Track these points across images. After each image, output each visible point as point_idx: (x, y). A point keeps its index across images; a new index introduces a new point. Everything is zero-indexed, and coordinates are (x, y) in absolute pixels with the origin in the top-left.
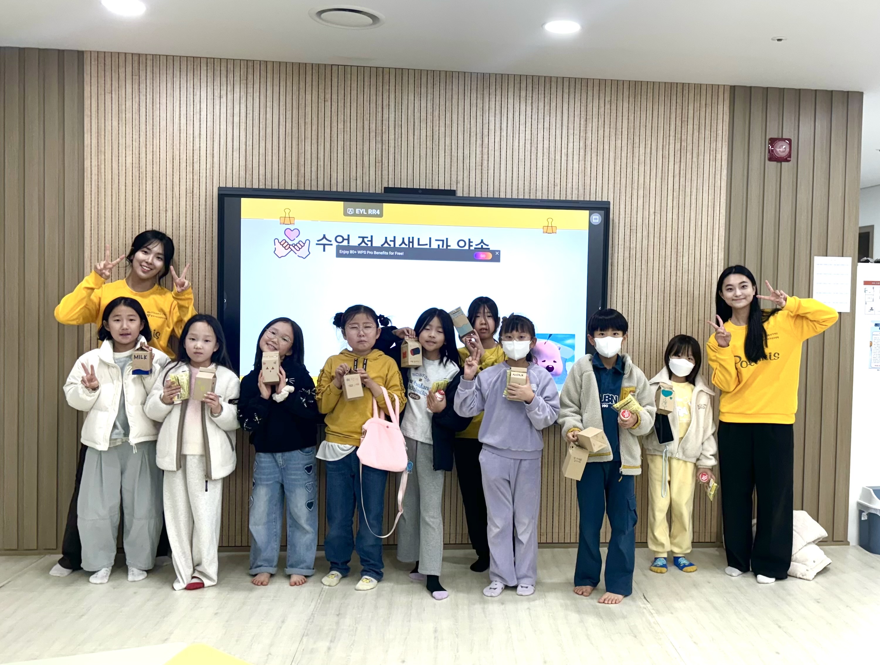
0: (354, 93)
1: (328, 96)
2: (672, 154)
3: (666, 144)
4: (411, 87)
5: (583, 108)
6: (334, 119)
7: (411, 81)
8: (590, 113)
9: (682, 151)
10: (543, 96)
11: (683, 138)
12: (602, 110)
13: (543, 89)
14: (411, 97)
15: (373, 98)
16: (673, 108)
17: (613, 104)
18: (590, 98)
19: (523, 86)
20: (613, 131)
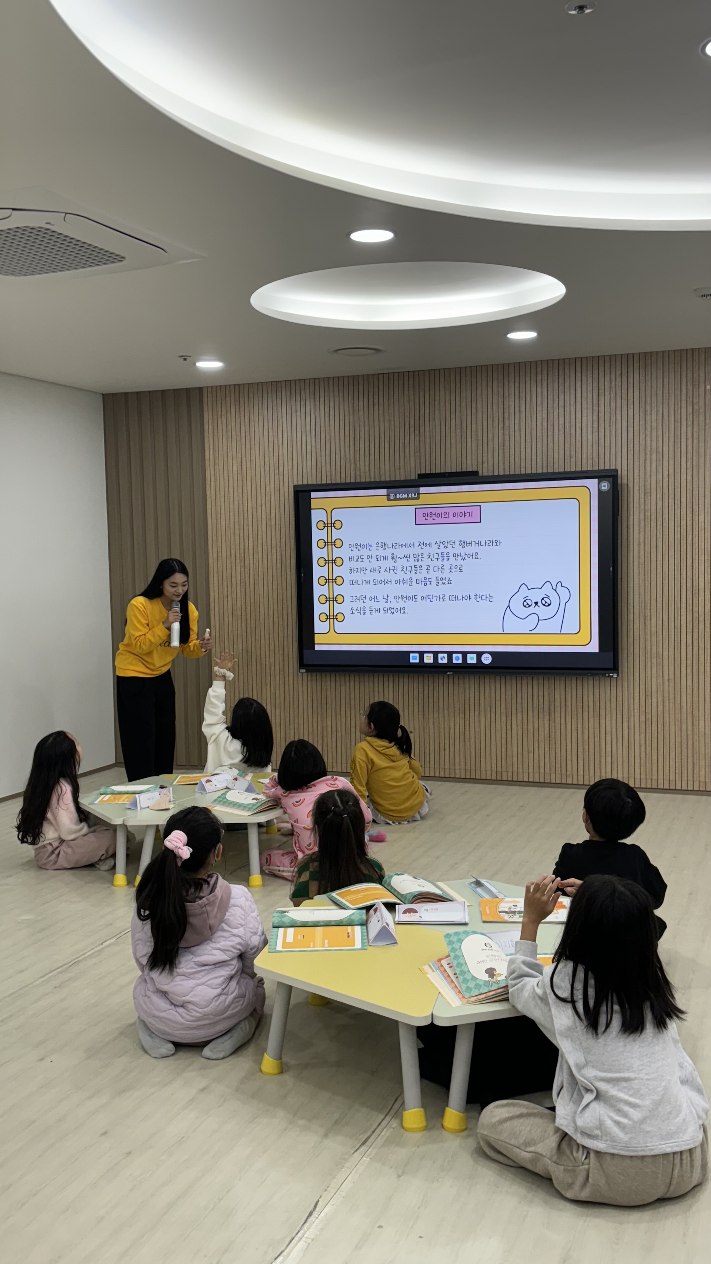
0: (396, 395)
1: (376, 401)
2: (684, 418)
3: (678, 409)
4: (442, 385)
5: (595, 384)
6: (382, 419)
7: (442, 380)
8: (602, 387)
9: (695, 415)
10: (557, 377)
11: (695, 401)
12: (613, 383)
13: (557, 371)
14: (442, 393)
15: (412, 398)
16: (684, 373)
17: (624, 377)
18: (601, 374)
19: (539, 370)
20: (625, 402)
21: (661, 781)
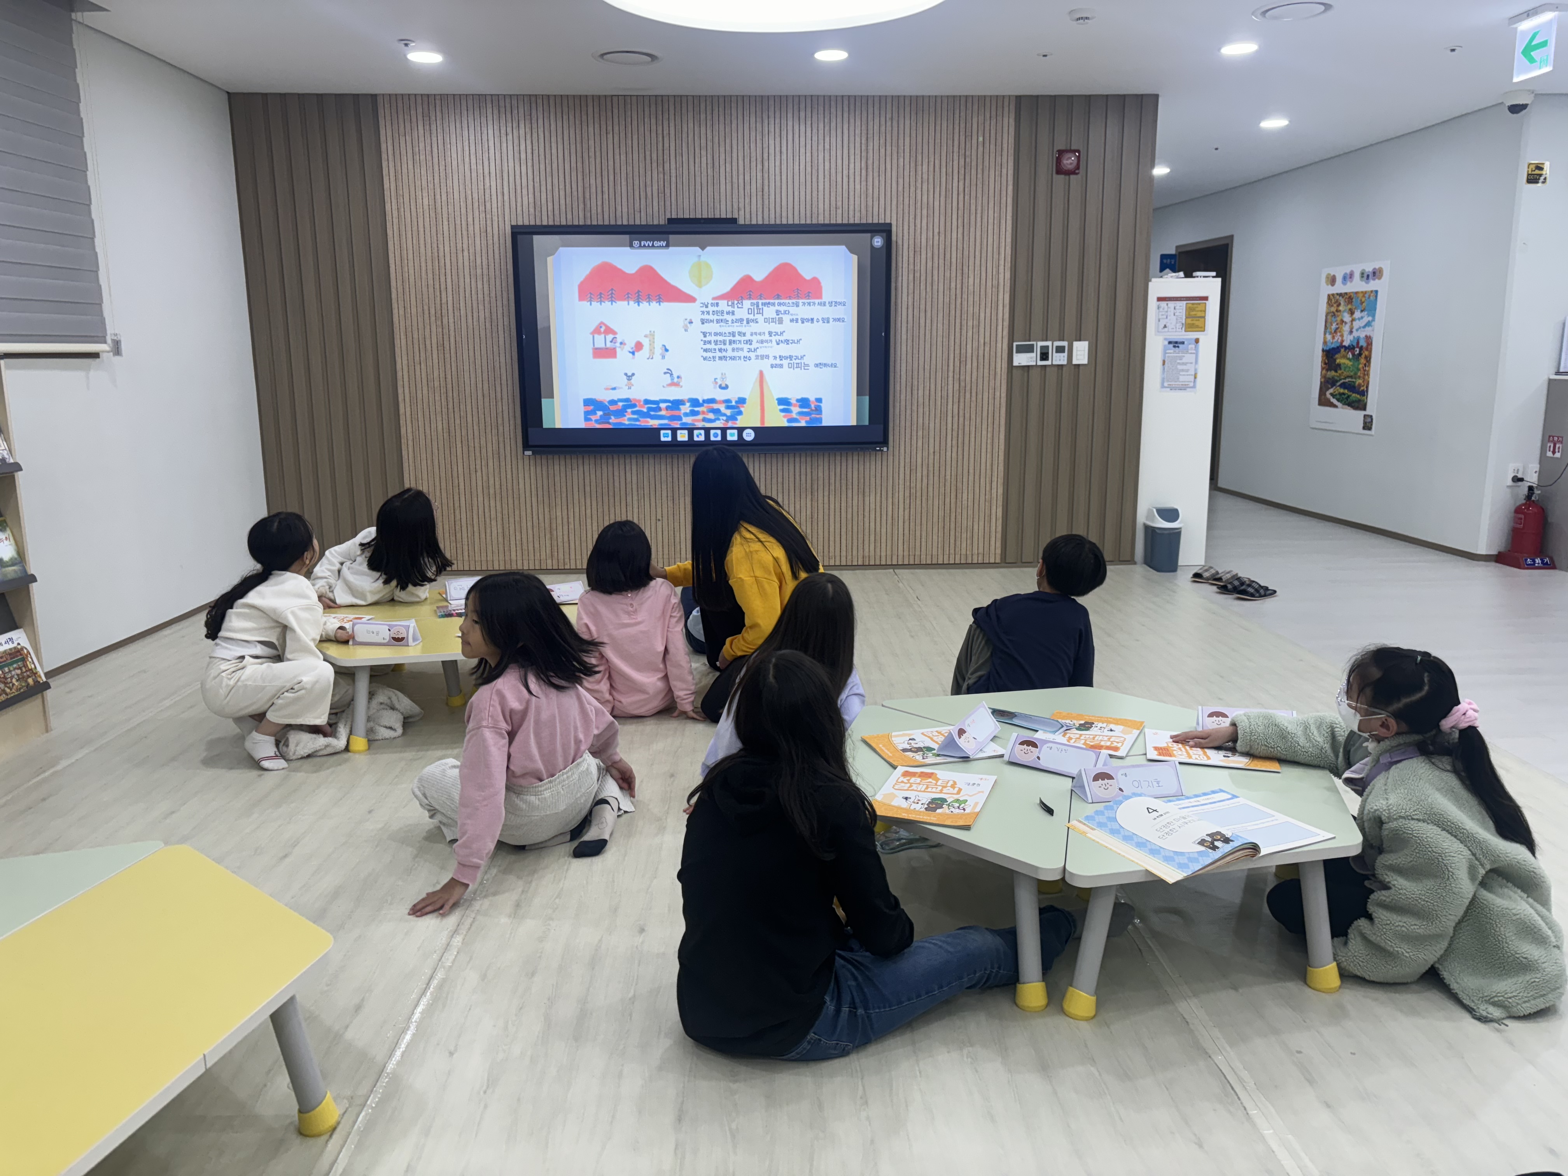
0: (635, 123)
1: (610, 128)
4: (691, 114)
6: (617, 151)
7: (690, 108)
8: (870, 131)
10: (822, 116)
11: (967, 153)
14: (691, 125)
15: (654, 127)
21: (923, 557)
